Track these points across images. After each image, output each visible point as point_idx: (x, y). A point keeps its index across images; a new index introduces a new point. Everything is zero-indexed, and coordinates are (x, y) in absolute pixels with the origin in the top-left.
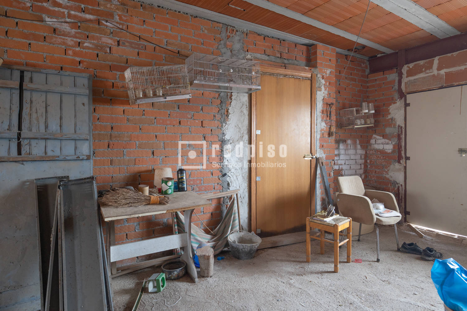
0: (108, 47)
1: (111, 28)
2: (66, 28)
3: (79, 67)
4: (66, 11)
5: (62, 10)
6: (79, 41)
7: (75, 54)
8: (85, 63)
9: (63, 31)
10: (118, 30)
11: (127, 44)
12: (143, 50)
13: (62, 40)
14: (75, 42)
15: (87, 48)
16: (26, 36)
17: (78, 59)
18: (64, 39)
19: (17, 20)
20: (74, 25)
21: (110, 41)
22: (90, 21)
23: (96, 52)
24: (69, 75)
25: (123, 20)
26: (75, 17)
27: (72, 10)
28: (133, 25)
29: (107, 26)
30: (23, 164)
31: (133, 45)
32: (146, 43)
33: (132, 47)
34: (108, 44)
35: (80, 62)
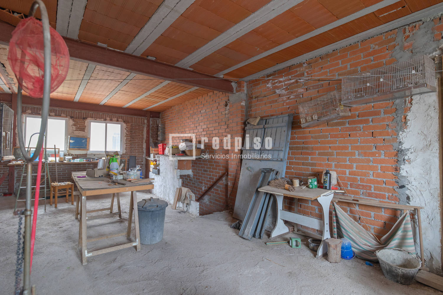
0: (301, 94)
1: (303, 82)
2: (284, 92)
3: (288, 111)
4: (283, 83)
5: (282, 84)
6: (288, 96)
7: (287, 104)
8: (291, 108)
9: (283, 94)
10: (306, 81)
11: (311, 88)
12: (321, 87)
13: (282, 99)
14: (287, 98)
15: (292, 99)
16: (270, 103)
17: (288, 106)
18: (282, 98)
19: (268, 97)
20: (287, 89)
21: (302, 90)
22: (293, 83)
23: (296, 100)
24: (280, 117)
25: (310, 74)
26: (287, 84)
27: (286, 82)
28: (315, 74)
29: (300, 82)
30: (261, 161)
31: (315, 87)
32: (322, 82)
33: (314, 89)
34: (301, 92)
35: (289, 108)
